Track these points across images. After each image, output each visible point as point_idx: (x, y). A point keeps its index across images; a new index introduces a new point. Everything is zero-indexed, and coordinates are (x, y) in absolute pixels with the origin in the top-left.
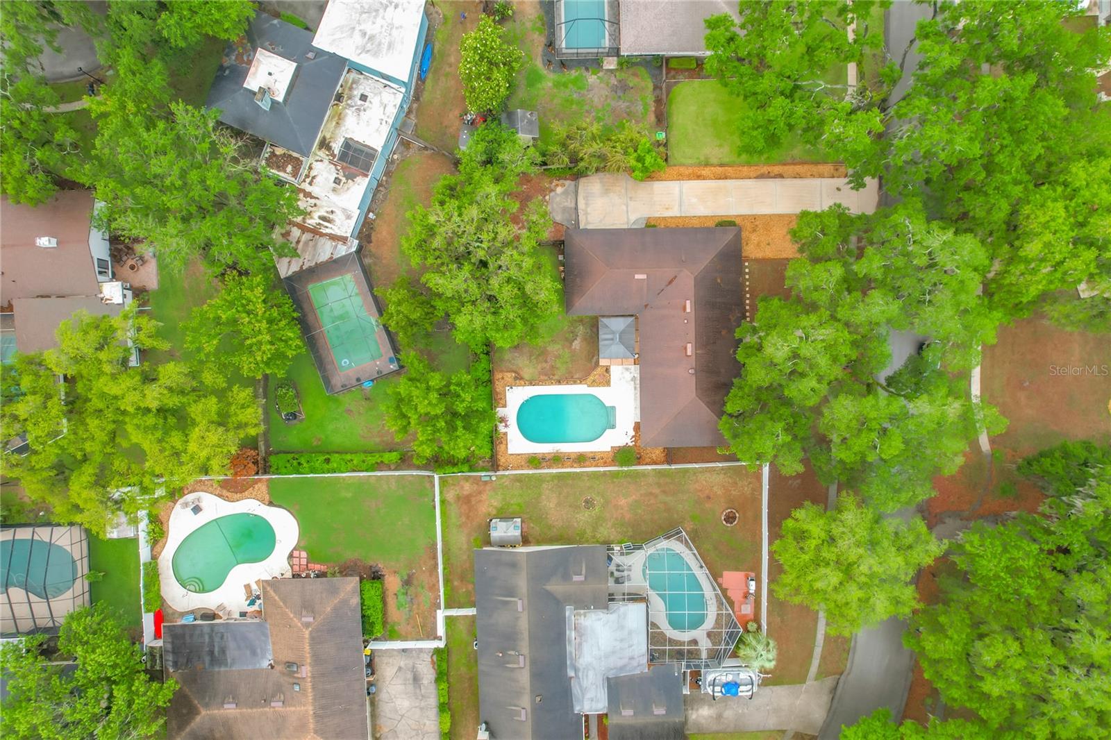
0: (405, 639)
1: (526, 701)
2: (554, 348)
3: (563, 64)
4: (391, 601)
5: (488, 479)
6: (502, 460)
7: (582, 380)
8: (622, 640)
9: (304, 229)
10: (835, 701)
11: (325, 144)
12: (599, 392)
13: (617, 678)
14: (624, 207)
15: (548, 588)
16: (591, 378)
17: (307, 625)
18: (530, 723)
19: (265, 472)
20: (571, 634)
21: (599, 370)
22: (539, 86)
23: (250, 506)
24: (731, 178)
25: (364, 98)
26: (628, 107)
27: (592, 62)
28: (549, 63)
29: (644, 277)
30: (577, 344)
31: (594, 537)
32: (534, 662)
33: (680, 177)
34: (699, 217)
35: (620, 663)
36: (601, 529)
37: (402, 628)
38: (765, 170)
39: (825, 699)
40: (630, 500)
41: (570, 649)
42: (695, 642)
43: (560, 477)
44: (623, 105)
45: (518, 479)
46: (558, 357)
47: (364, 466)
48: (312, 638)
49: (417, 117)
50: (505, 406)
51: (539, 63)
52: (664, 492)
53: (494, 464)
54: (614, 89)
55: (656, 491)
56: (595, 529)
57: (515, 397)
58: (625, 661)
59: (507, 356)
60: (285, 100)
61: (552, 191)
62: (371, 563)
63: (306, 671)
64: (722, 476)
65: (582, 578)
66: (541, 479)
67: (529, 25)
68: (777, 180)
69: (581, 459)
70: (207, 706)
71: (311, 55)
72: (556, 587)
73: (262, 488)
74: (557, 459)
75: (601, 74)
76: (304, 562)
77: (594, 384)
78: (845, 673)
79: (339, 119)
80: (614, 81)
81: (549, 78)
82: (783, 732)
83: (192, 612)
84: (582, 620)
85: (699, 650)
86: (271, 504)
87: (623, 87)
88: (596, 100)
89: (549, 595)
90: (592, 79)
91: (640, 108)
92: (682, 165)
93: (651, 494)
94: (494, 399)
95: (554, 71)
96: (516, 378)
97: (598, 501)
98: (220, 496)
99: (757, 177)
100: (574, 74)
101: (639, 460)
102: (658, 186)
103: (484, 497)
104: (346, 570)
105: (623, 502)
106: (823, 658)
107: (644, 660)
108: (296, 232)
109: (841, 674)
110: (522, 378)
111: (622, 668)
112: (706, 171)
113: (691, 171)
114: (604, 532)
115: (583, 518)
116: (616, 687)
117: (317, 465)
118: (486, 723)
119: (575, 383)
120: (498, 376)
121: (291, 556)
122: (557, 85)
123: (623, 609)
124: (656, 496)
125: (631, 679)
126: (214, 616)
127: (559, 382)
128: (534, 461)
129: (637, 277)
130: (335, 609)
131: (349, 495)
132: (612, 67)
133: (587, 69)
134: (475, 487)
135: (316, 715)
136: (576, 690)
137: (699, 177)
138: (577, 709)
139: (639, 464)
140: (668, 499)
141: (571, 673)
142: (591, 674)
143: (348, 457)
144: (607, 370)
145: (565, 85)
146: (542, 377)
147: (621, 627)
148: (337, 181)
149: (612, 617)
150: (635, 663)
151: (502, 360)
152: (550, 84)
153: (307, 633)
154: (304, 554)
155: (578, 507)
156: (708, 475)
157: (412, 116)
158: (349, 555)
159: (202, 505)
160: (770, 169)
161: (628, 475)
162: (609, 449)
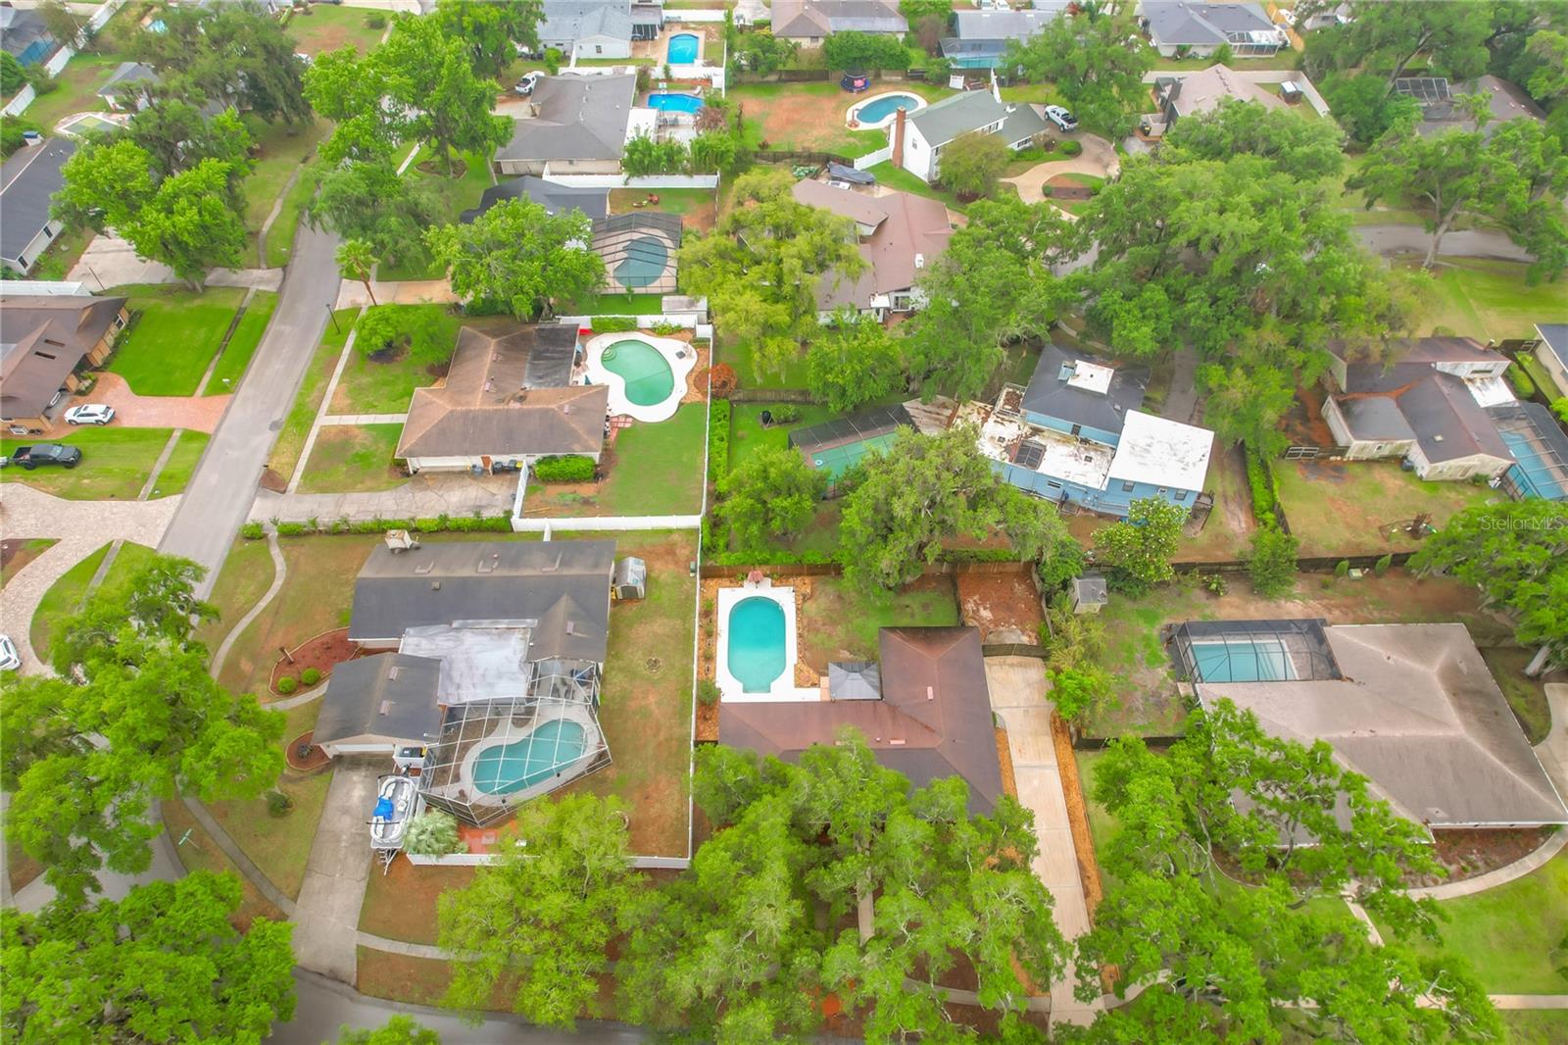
0: (525, 499)
1: (437, 573)
2: (840, 630)
3: (1170, 641)
4: (570, 488)
5: (692, 566)
6: (711, 583)
7: (802, 658)
8: (483, 676)
9: (951, 418)
10: (316, 978)
11: (1036, 431)
12: (789, 675)
13: (438, 670)
14: (1015, 704)
15: (564, 598)
16: (805, 668)
17: (561, 407)
18: (410, 575)
19: (713, 396)
20: (503, 624)
21: (814, 676)
22: (1141, 621)
23: (681, 389)
24: (1072, 827)
25: (1089, 459)
26: (1137, 709)
27: (1182, 670)
28: (1169, 628)
29: (930, 695)
30: (845, 654)
31: (612, 669)
32: (479, 581)
33: (1063, 768)
34: (1015, 789)
35: (455, 674)
36: (621, 676)
37: (538, 497)
38: (1092, 872)
39: (325, 962)
40: (653, 707)
41: (486, 623)
42: (457, 778)
43: (689, 637)
44: (1139, 703)
45: (690, 598)
46: (830, 636)
47: (713, 465)
48: (547, 411)
49: (1082, 517)
50: (773, 585)
51: (1166, 621)
52: (660, 744)
53: (708, 574)
54: (1155, 694)
55: (662, 737)
56: (621, 670)
57: (785, 596)
58: (457, 679)
59: (830, 589)
60: (1070, 387)
61: (1023, 632)
62: (611, 474)
63: (517, 406)
64: (674, 814)
65: (570, 629)
66: (686, 617)
67: (1208, 612)
68: (1079, 890)
69: (709, 658)
70: (499, 343)
71: (1118, 407)
72: (564, 605)
73: (699, 397)
74: (710, 634)
75: (1170, 681)
76: (621, 425)
77: (798, 671)
78: (355, 994)
79: (1065, 441)
80: (1165, 694)
81: (1154, 631)
82: (295, 899)
83: (585, 351)
84: (518, 635)
85: (445, 783)
86: (681, 404)
87: (1161, 705)
88: (1139, 676)
89: (553, 600)
90: (1162, 672)
91: (1140, 722)
92: (1078, 768)
93: (658, 730)
94: (781, 577)
95: (1161, 635)
96: (804, 596)
97: (657, 675)
98: (692, 371)
99: (1079, 862)
100: (1164, 654)
101: (703, 718)
102: (1047, 742)
103: (672, 567)
104: (607, 453)
105: (652, 699)
106: (388, 957)
107: (452, 702)
108: (948, 412)
109: (356, 988)
110: (804, 600)
111: (449, 677)
112: (1075, 797)
113: (1072, 778)
114: (617, 681)
115: (637, 658)
116: (428, 668)
117: (719, 431)
118: (418, 548)
119: (800, 652)
120: (807, 580)
121: (627, 416)
122: (1146, 639)
123: (523, 677)
124: (655, 736)
125: (433, 685)
126: (577, 364)
127: (800, 636)
128: (709, 613)
129: (930, 690)
130: (573, 431)
131: (685, 459)
132: (1182, 692)
133: (1172, 667)
134: (683, 559)
135: (468, 412)
136: (433, 630)
137: (1067, 789)
138: (410, 631)
139: (697, 718)
140: (650, 751)
141: (455, 624)
142: (451, 644)
143: (724, 455)
144: (814, 685)
145: (1148, 646)
146: (805, 622)
147: (500, 676)
148: (1002, 439)
149: (515, 667)
150: (451, 690)
151: (825, 583)
152: (1145, 632)
153: (554, 406)
154: (628, 425)
155: (651, 653)
156: (677, 797)
157: (1081, 512)
158: (623, 458)
159: (684, 359)
160: (1094, 878)
161: (686, 706)
162: (717, 685)
